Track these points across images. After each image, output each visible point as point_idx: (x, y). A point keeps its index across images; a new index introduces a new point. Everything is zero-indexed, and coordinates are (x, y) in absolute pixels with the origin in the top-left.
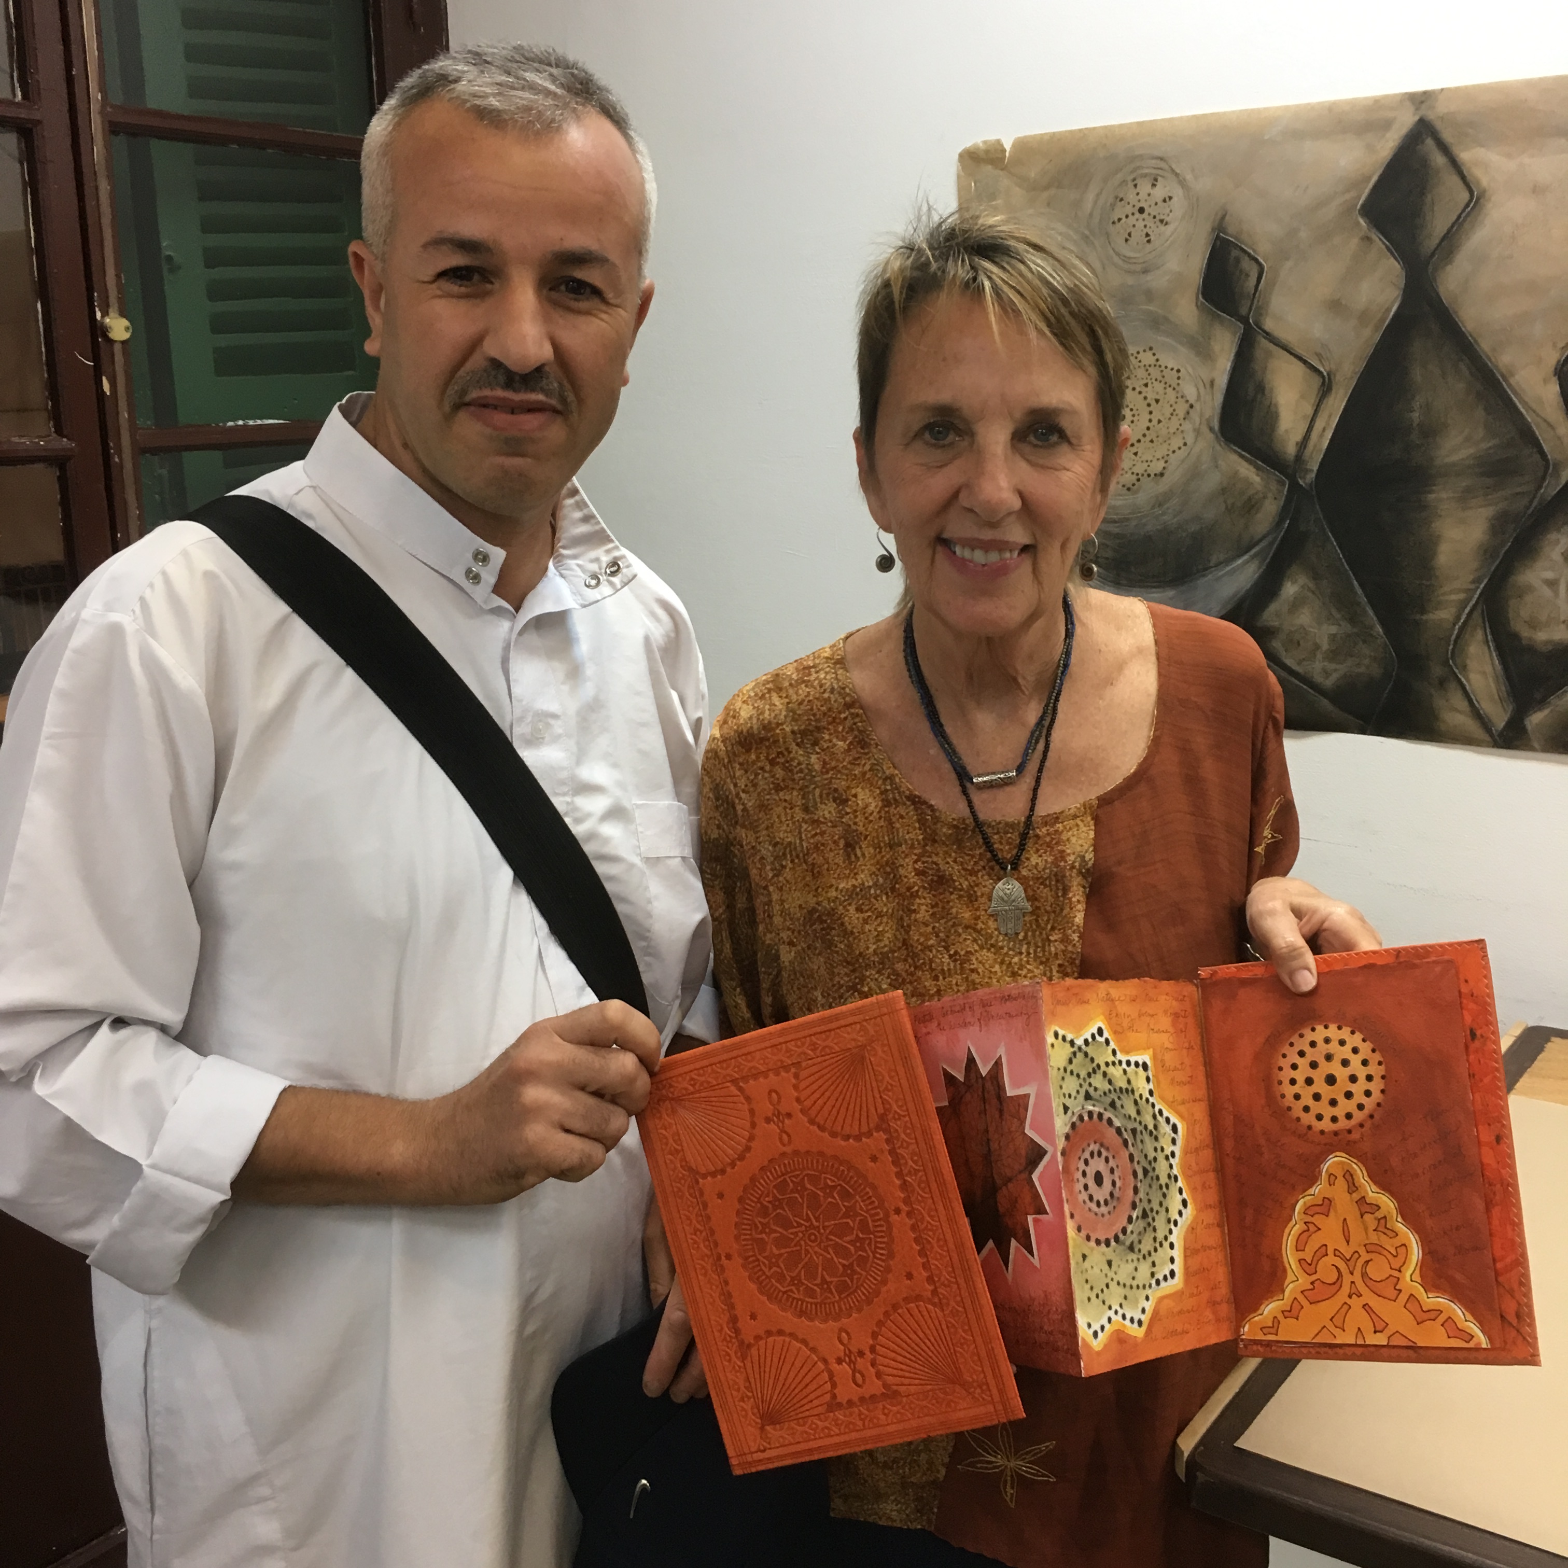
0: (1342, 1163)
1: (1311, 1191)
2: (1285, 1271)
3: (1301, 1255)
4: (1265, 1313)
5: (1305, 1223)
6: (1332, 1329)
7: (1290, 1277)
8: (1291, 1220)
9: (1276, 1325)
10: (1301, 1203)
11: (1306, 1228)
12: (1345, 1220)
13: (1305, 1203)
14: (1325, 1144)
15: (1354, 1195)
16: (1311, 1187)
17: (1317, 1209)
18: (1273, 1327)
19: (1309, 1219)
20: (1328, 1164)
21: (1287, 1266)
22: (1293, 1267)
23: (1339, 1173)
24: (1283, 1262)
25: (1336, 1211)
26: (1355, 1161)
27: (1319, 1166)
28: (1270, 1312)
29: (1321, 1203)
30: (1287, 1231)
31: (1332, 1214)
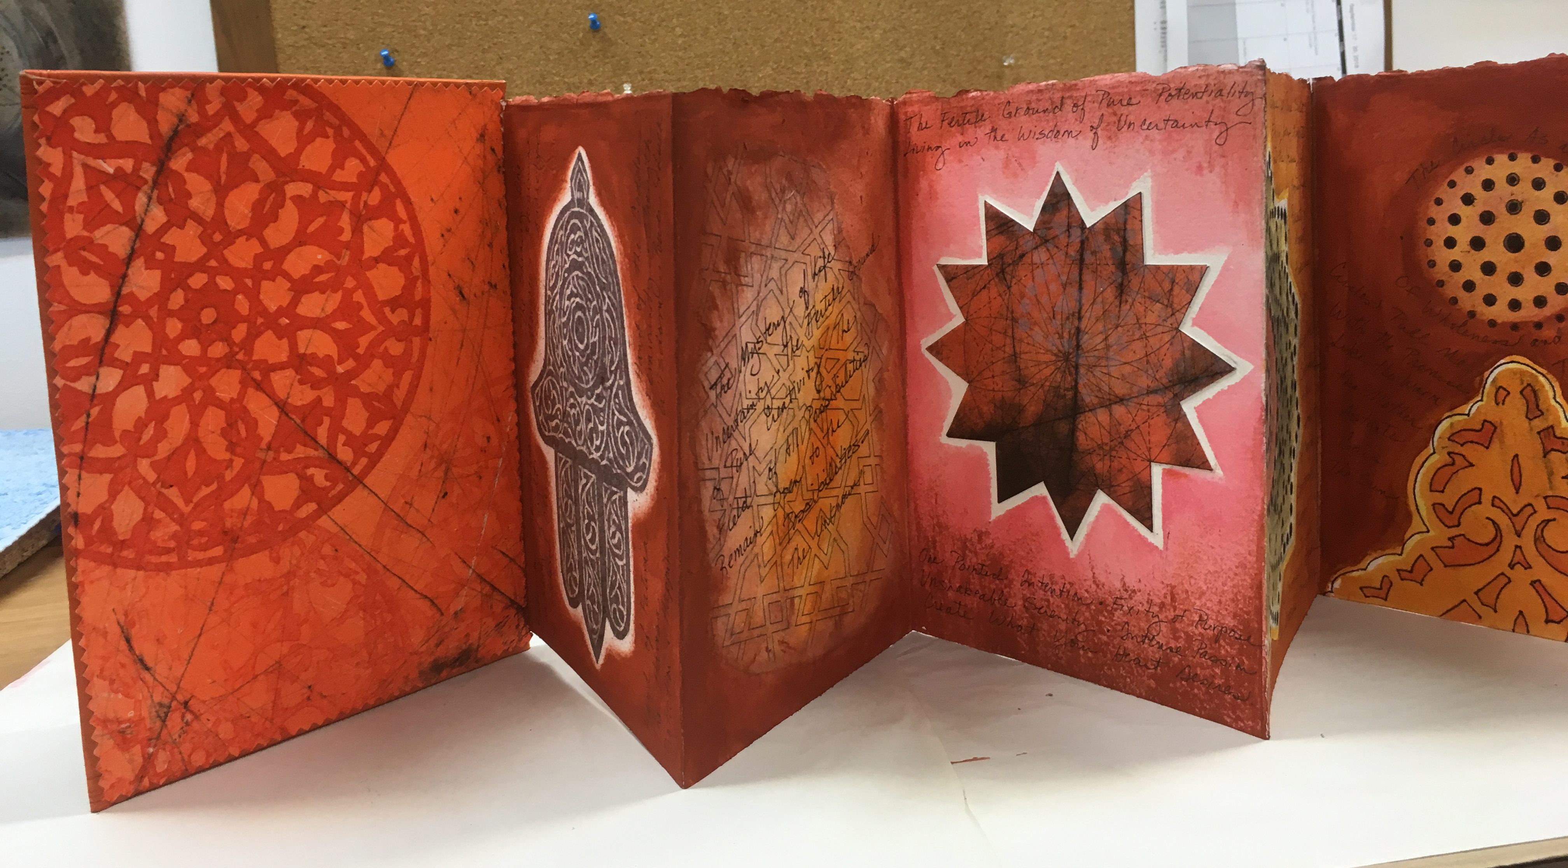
0: (1522, 373)
1: (1465, 409)
2: (1409, 517)
3: (1438, 498)
4: (1370, 568)
5: (1449, 453)
6: (1477, 606)
7: (1416, 524)
8: (1426, 446)
9: (1385, 587)
10: (1445, 425)
11: (1448, 460)
12: (1516, 456)
13: (1452, 424)
14: (1495, 342)
15: (1536, 422)
16: (1465, 402)
17: (1471, 436)
18: (1381, 589)
19: (1458, 449)
20: (1496, 371)
21: (1413, 508)
22: (1423, 513)
23: (1515, 388)
24: (1406, 505)
25: (1502, 442)
26: (1544, 372)
27: (1482, 373)
28: (1379, 568)
29: (1479, 427)
30: (1419, 460)
31: (1495, 446)
